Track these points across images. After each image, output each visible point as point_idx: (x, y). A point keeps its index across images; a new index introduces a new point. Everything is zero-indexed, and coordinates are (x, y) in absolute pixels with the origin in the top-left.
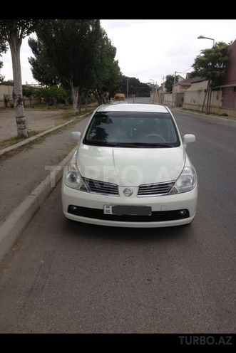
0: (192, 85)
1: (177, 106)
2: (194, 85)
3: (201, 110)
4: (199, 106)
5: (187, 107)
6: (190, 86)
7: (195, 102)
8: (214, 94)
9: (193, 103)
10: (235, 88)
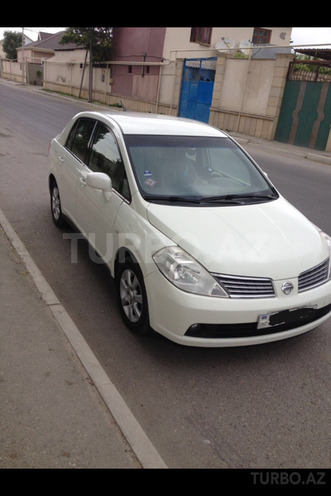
0: (56, 53)
1: (31, 83)
2: (61, 53)
3: (77, 93)
4: (73, 87)
5: (50, 87)
6: (53, 55)
7: (64, 81)
8: (98, 72)
9: (61, 82)
10: (130, 68)
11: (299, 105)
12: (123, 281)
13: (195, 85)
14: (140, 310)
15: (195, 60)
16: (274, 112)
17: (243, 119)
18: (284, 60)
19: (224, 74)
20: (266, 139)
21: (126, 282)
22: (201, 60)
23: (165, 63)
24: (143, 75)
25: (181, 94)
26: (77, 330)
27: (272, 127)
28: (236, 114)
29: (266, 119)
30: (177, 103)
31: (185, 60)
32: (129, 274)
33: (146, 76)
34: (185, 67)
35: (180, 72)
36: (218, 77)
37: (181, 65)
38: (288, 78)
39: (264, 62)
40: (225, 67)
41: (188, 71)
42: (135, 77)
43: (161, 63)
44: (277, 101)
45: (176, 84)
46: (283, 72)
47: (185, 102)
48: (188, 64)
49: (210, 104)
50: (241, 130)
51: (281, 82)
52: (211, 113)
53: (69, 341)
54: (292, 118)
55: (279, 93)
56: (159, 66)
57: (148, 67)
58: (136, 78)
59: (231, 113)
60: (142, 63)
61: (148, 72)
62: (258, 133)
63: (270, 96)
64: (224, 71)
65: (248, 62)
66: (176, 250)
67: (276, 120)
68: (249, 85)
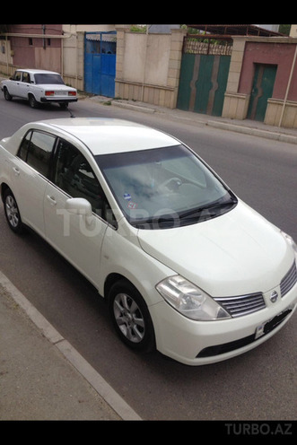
10: (31, 40)
11: (195, 77)
12: (117, 302)
13: (97, 58)
14: (141, 331)
15: (95, 33)
16: (174, 83)
17: (147, 89)
18: (179, 34)
19: (124, 47)
20: (169, 108)
21: (121, 304)
22: (102, 33)
23: (66, 36)
24: (45, 48)
25: (85, 65)
26: (94, 370)
27: (173, 97)
28: (140, 85)
29: (167, 89)
30: (82, 74)
31: (85, 33)
32: (125, 297)
33: (48, 49)
34: (85, 40)
35: (81, 45)
36: (119, 51)
37: (81, 38)
38: (183, 51)
39: (160, 36)
40: (124, 40)
41: (89, 44)
42: (36, 49)
43: (62, 36)
44: (176, 73)
45: (79, 56)
46: (178, 46)
47: (90, 74)
48: (88, 37)
49: (114, 76)
50: (145, 100)
51: (178, 55)
52: (117, 85)
53: (91, 386)
54: (190, 88)
55: (177, 65)
56: (60, 39)
57: (49, 40)
58: (38, 51)
59: (134, 84)
60: (42, 36)
61: (49, 44)
62: (162, 102)
63: (169, 68)
64: (125, 44)
65: (146, 36)
66: (179, 280)
67: (176, 90)
68: (149, 58)
